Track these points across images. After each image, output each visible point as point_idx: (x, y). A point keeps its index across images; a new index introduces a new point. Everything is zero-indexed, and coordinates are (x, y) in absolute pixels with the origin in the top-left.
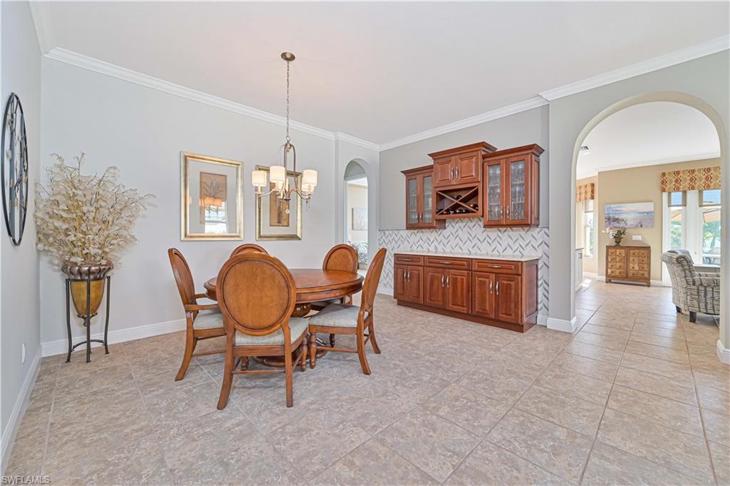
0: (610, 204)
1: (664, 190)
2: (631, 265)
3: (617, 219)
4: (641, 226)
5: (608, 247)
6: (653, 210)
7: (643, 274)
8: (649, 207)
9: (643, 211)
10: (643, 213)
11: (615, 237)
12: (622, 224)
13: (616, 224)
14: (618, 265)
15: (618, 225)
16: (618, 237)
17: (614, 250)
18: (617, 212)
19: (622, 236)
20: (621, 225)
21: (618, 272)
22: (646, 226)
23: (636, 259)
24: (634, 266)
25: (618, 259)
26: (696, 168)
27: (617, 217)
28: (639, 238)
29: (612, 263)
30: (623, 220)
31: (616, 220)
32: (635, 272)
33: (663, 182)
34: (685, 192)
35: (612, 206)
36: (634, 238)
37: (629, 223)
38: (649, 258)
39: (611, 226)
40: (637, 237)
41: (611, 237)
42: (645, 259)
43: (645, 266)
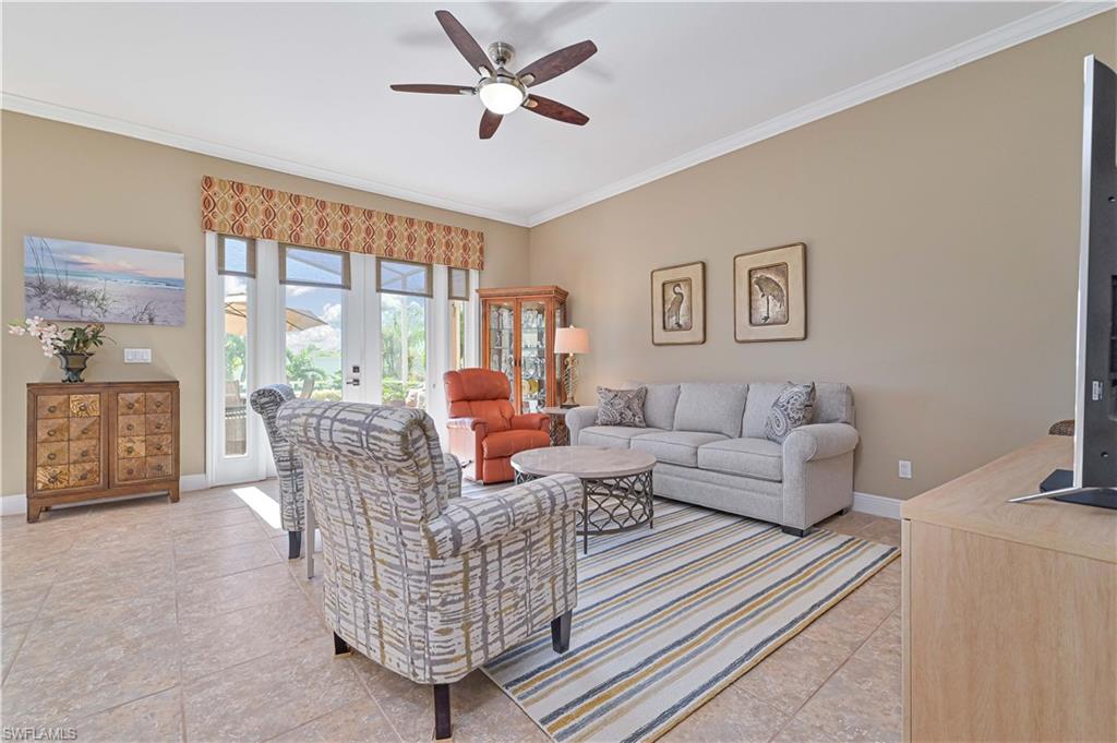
0: (42, 236)
1: (208, 225)
2: (122, 444)
3: (72, 292)
4: (151, 320)
5: (35, 391)
6: (182, 276)
7: (159, 468)
8: (170, 266)
9: (151, 274)
10: (152, 280)
11: (64, 353)
12: (89, 312)
13: (67, 309)
14: (77, 447)
15: (75, 312)
16: (76, 353)
17: (62, 398)
18: (70, 268)
19: (92, 347)
20: (87, 312)
21: (75, 471)
22: (166, 323)
23: (135, 420)
24: (133, 446)
25: (75, 430)
26: (277, 189)
27: (71, 284)
28: (146, 355)
29: (54, 447)
30: (92, 297)
31: (70, 294)
32: (134, 464)
33: (206, 203)
34: (252, 242)
35: (53, 244)
36: (130, 355)
37: (115, 308)
38: (175, 414)
39: (51, 314)
40: (135, 354)
41: (49, 352)
42: (164, 419)
43: (166, 440)
